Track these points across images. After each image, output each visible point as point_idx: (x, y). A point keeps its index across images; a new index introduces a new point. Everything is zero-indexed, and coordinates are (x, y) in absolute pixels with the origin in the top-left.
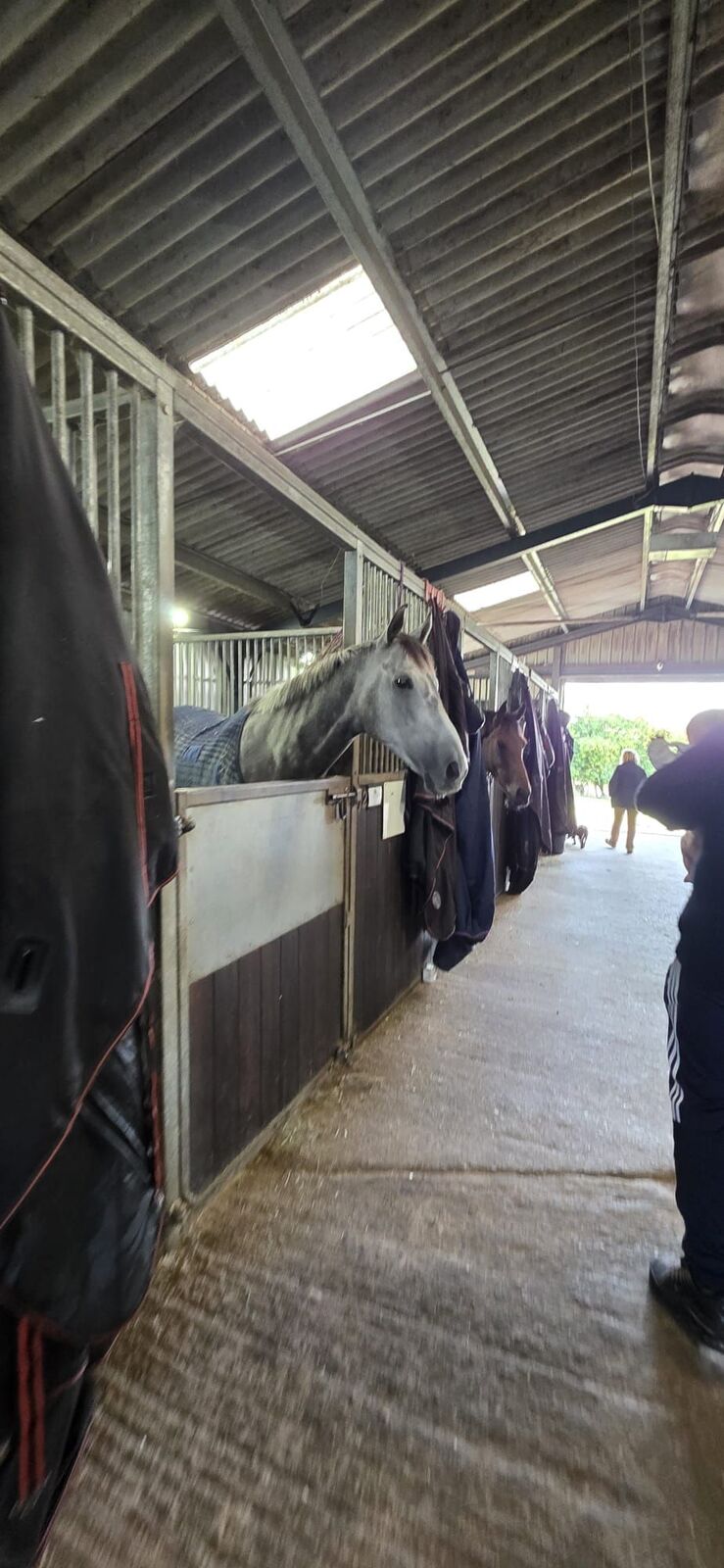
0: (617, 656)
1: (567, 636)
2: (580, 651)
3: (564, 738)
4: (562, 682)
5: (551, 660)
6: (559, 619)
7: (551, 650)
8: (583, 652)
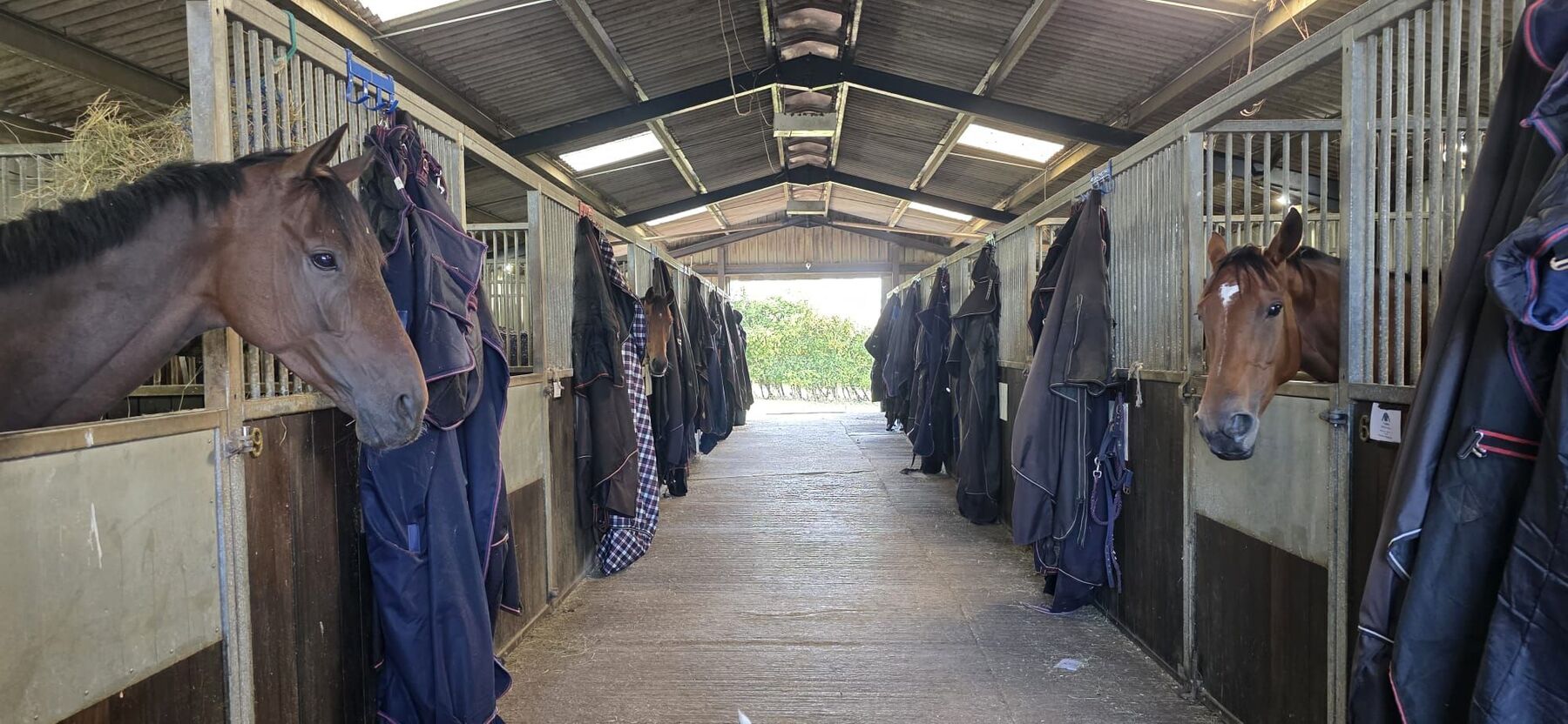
0: (772, 257)
1: (729, 237)
2: (740, 253)
3: (739, 333)
4: (728, 280)
5: (715, 260)
6: (723, 228)
7: (715, 250)
8: (743, 252)
